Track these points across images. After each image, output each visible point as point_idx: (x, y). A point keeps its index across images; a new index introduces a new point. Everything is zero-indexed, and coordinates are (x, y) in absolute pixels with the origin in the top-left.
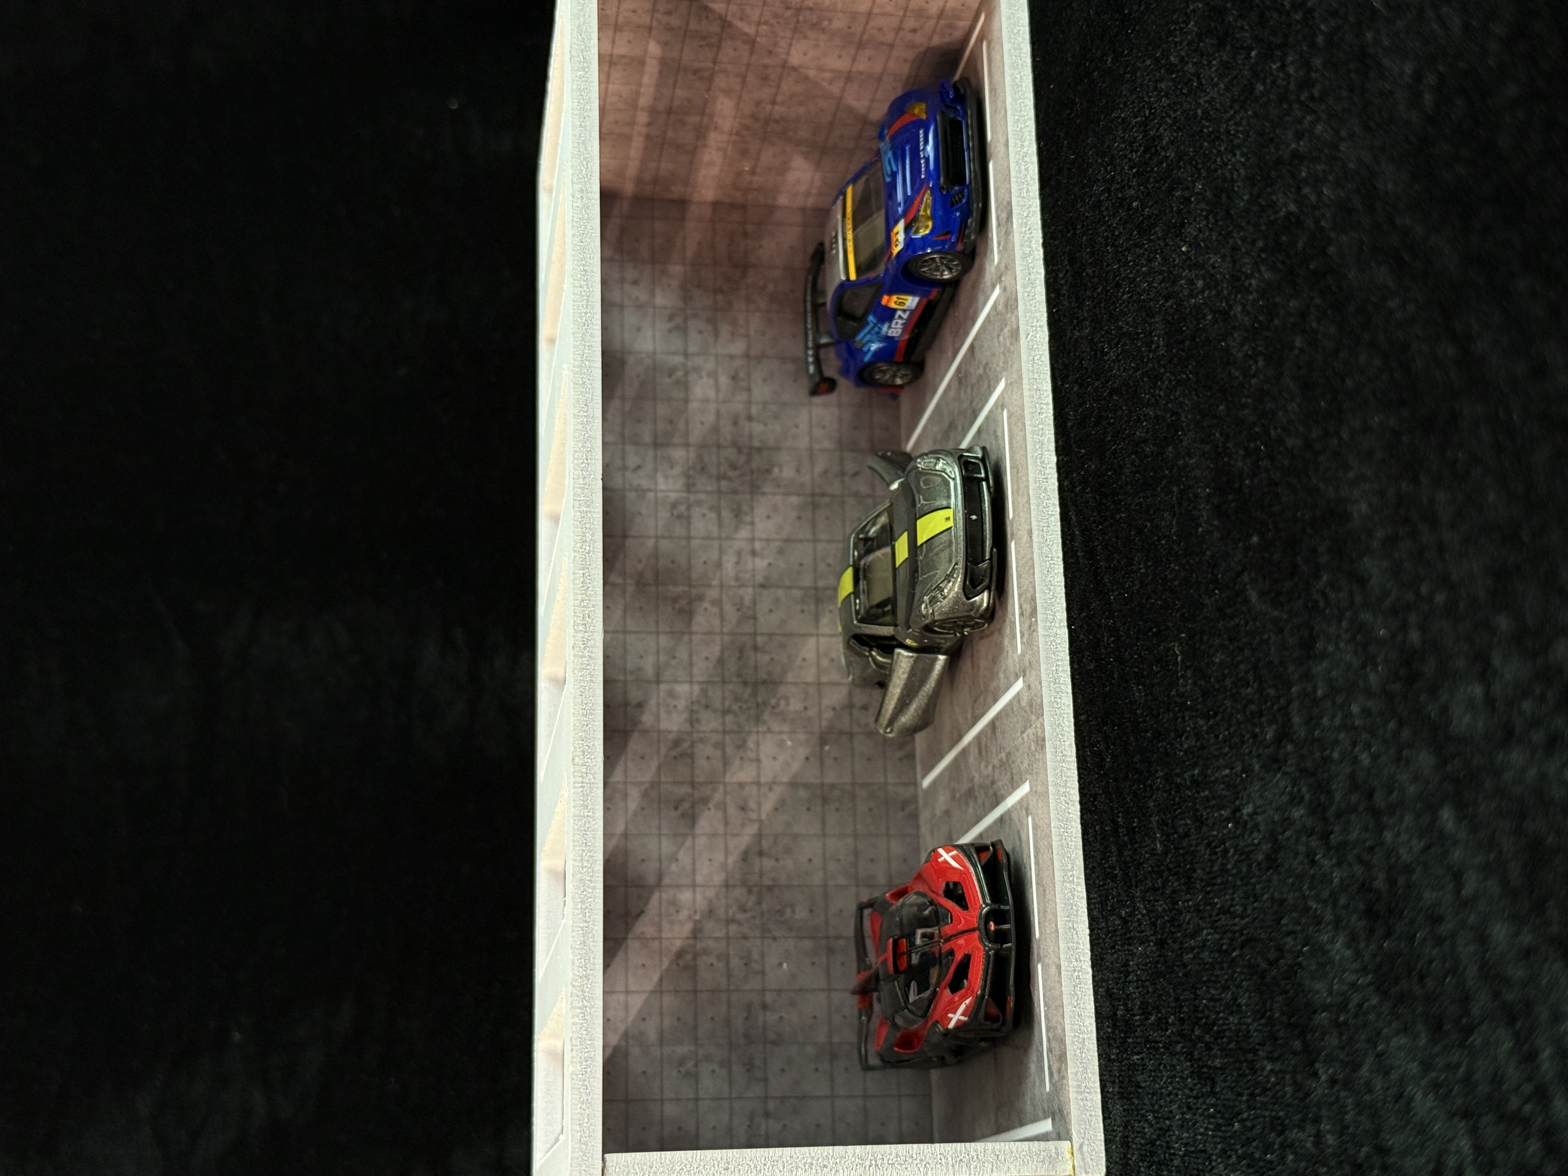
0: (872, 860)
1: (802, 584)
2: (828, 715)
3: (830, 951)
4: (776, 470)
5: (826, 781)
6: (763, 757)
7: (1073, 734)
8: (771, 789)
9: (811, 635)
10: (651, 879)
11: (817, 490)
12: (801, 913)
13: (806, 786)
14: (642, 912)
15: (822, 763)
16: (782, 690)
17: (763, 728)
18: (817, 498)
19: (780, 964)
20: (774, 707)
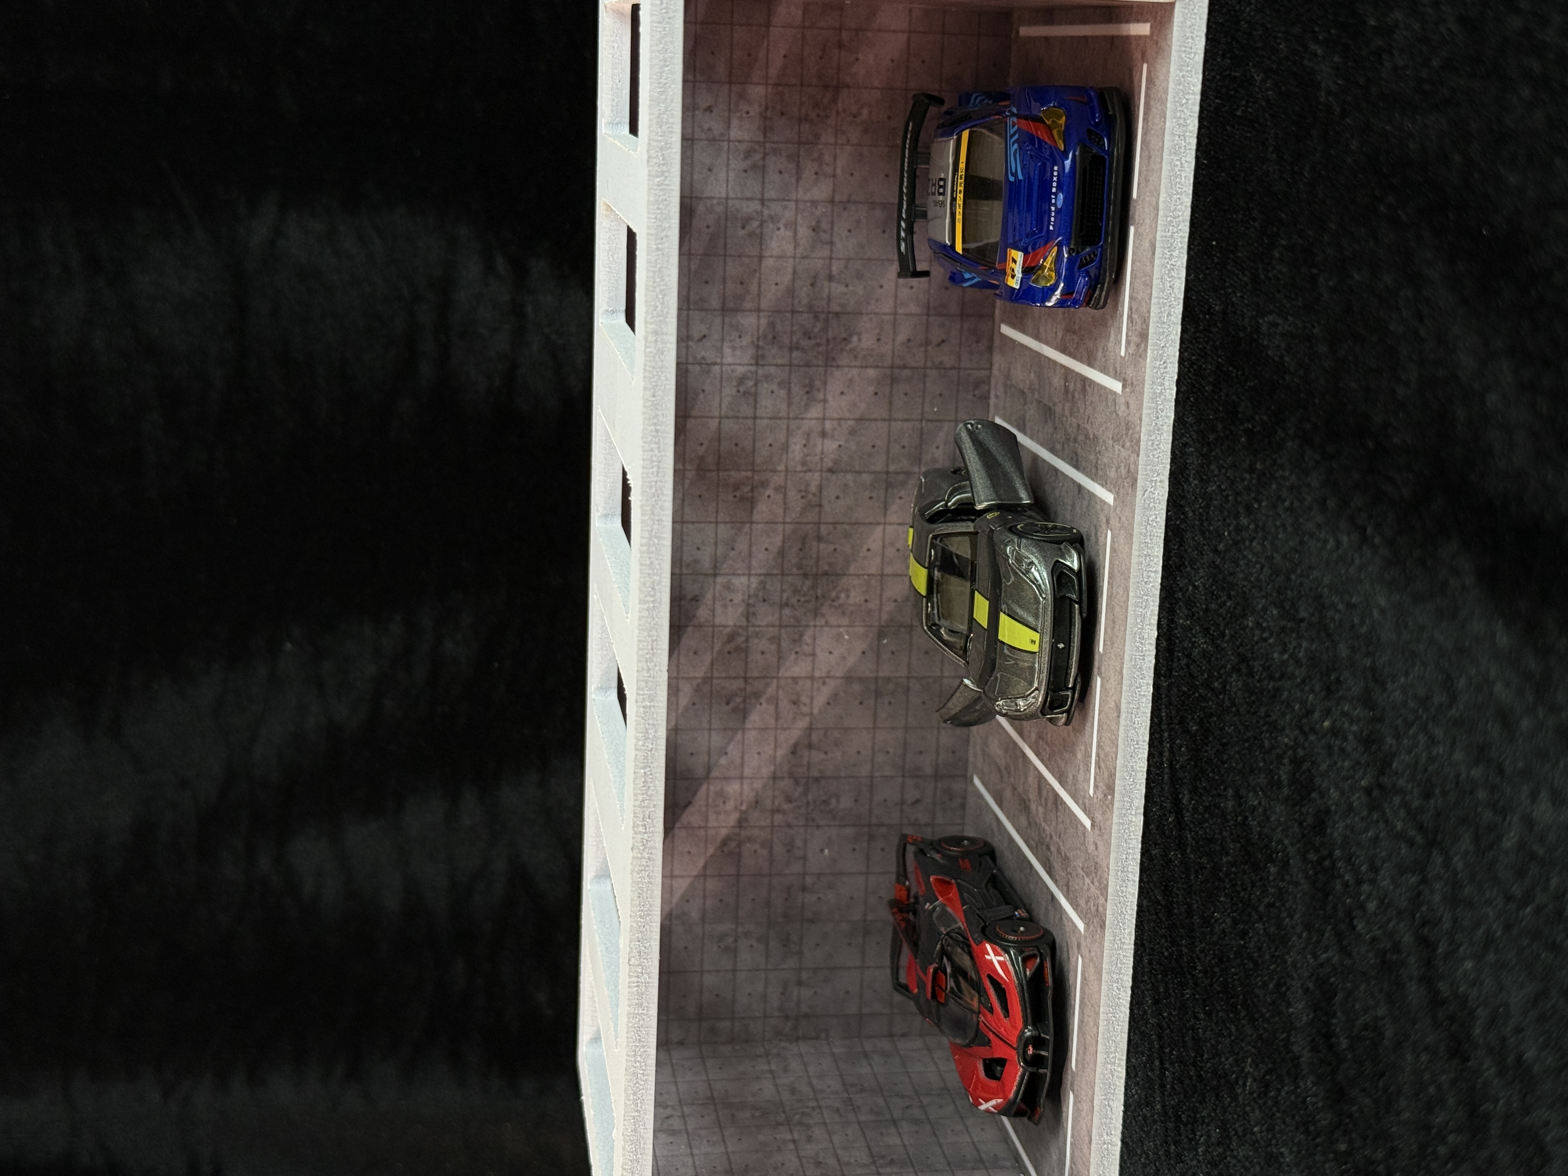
0: (921, 752)
1: (873, 468)
2: (889, 607)
3: (871, 837)
4: (855, 339)
5: (881, 674)
6: (818, 651)
8: (824, 683)
9: (879, 524)
10: (700, 772)
11: (898, 362)
12: (846, 803)
13: (861, 680)
14: (690, 803)
15: (878, 656)
16: (844, 581)
17: (820, 621)
18: (897, 371)
19: (822, 851)
20: (833, 601)
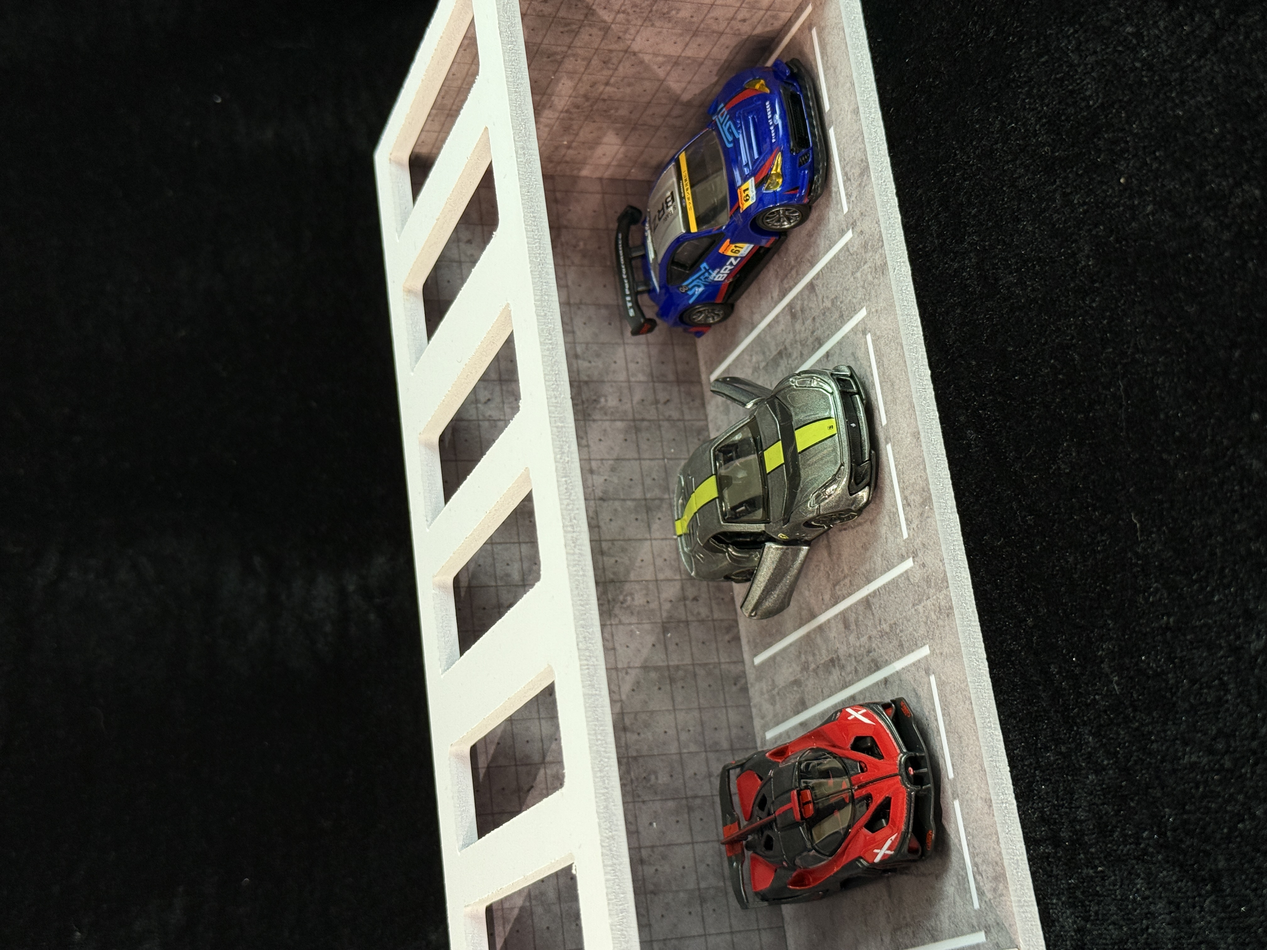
0: (716, 729)
1: (634, 497)
2: (667, 606)
3: (690, 809)
4: (603, 400)
5: (671, 663)
6: (618, 646)
7: (974, 602)
8: (627, 673)
9: (646, 539)
10: (536, 758)
11: (638, 416)
12: (663, 778)
13: (656, 669)
14: (532, 787)
15: (666, 648)
16: (627, 587)
17: (614, 621)
18: (638, 423)
19: (651, 824)
20: (622, 603)
